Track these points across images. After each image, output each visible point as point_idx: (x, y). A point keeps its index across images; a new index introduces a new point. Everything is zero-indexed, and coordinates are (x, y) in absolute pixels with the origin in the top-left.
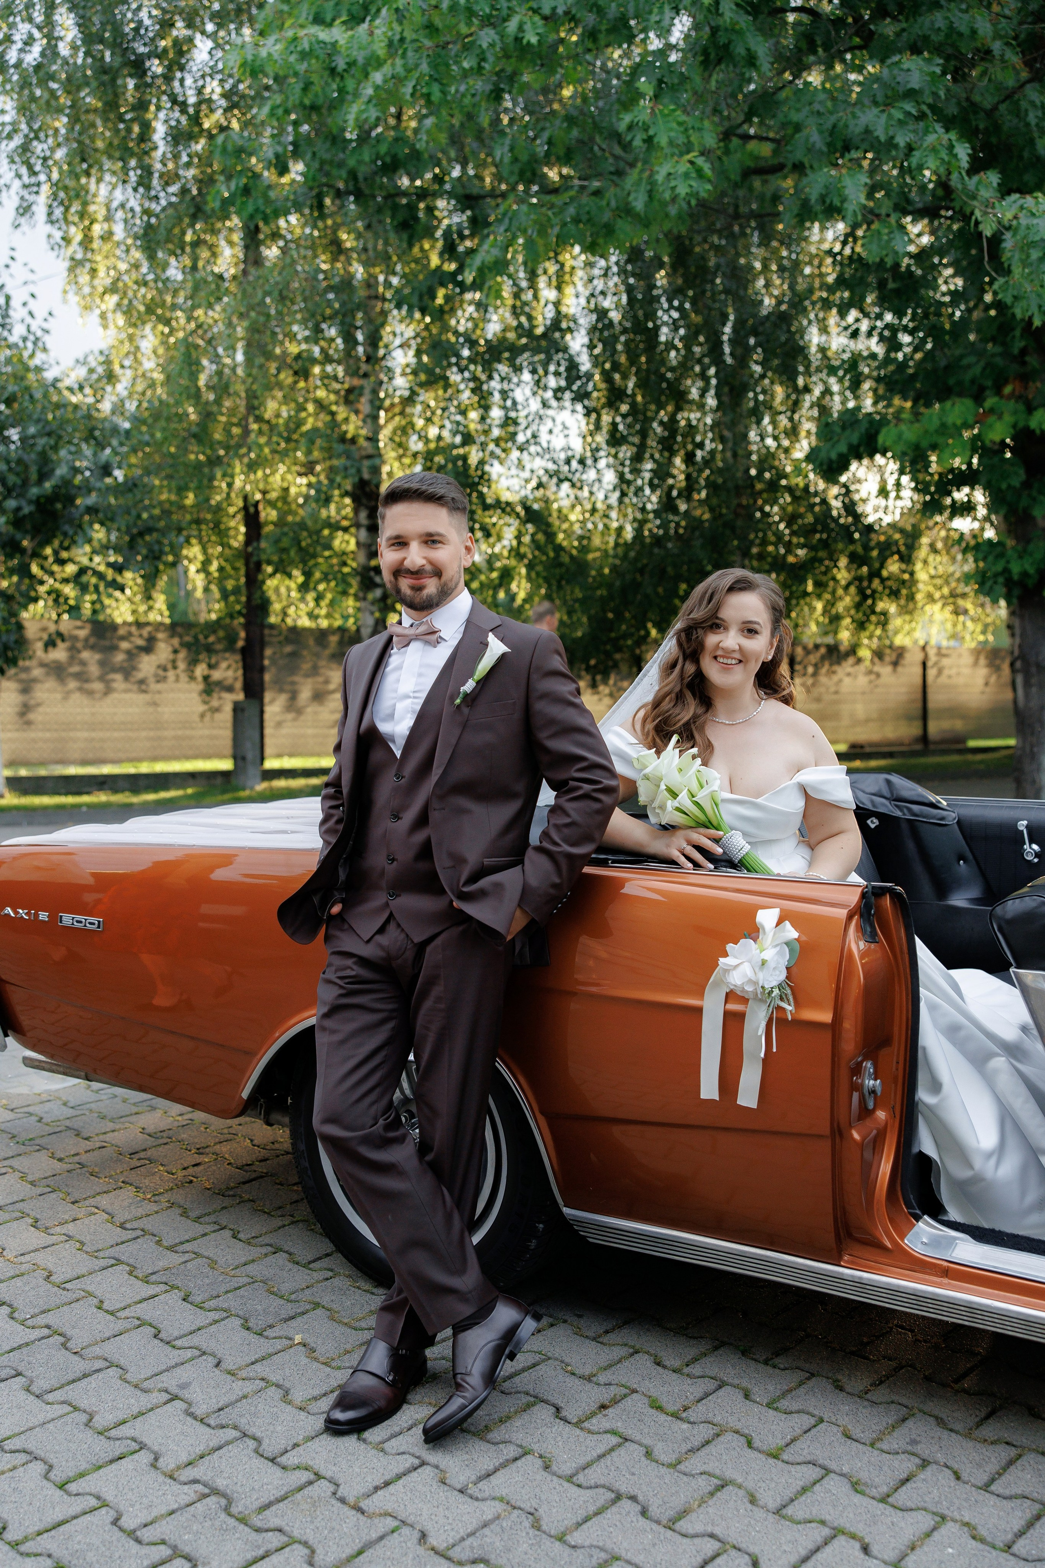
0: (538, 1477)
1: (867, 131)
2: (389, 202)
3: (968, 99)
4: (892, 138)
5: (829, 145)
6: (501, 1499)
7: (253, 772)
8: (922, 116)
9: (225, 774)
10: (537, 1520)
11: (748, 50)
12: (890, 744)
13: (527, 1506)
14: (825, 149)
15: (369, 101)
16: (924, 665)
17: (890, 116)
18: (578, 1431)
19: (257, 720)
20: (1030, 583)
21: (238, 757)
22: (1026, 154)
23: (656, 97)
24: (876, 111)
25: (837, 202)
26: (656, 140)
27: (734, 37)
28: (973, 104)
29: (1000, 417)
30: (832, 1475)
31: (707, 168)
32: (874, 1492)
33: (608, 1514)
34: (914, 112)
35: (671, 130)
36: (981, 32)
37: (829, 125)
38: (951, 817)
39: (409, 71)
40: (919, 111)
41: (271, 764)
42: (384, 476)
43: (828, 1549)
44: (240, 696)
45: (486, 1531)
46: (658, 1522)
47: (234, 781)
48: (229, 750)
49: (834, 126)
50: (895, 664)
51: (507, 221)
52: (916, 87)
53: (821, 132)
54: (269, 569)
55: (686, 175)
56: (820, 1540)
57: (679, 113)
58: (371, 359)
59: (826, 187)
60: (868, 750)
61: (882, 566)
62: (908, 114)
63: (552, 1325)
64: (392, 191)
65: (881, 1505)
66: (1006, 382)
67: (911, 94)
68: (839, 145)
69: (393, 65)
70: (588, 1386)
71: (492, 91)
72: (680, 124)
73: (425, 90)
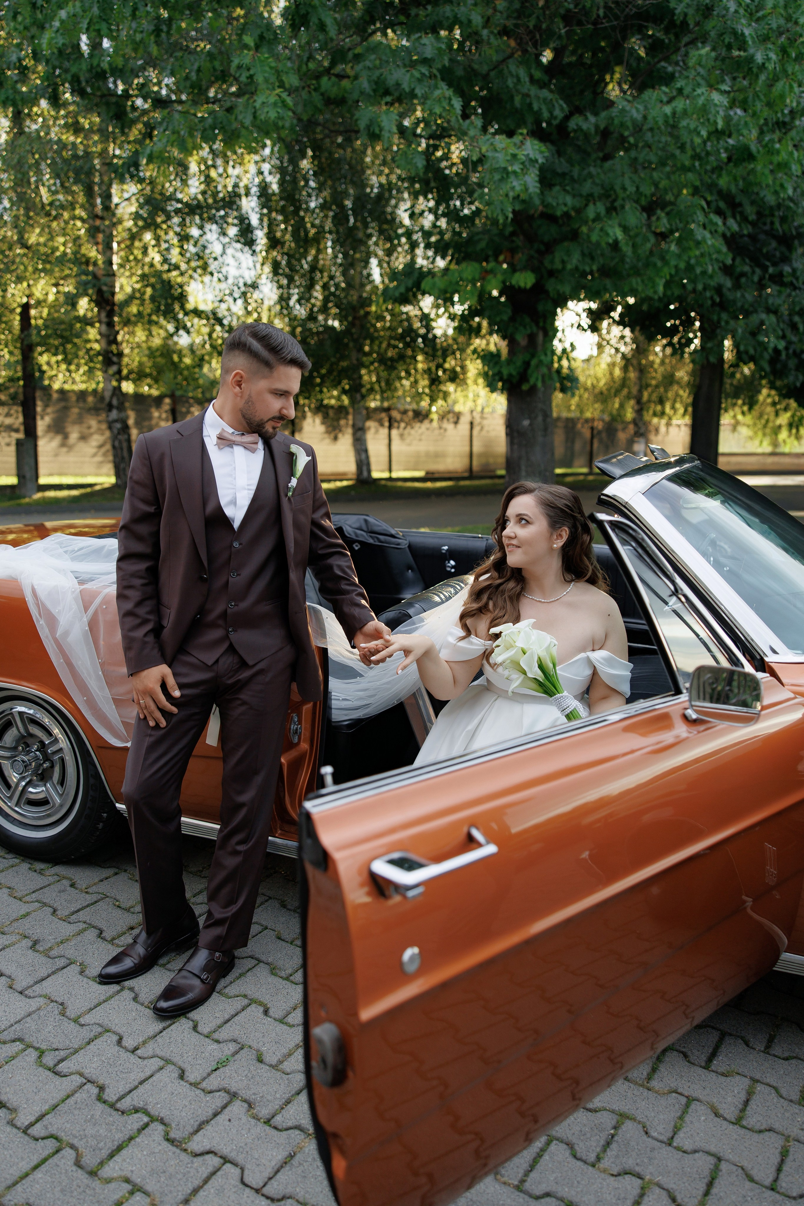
0: (75, 979)
1: (398, 85)
2: (104, 100)
3: (470, 66)
4: (413, 90)
5: (374, 91)
6: (45, 996)
7: (30, 485)
8: (432, 76)
9: (12, 487)
10: (65, 1009)
11: (320, 19)
12: (450, 472)
13: (60, 1000)
14: (372, 93)
15: (57, 31)
16: (472, 423)
17: (412, 76)
18: (110, 946)
19: (32, 452)
20: (514, 381)
21: (20, 475)
22: (508, 106)
23: (257, 47)
24: (403, 70)
25: (377, 131)
26: (255, 78)
27: (310, 10)
28: (473, 70)
29: (495, 276)
30: (261, 964)
31: (289, 101)
32: (283, 974)
33: (112, 1001)
34: (427, 73)
35: (266, 72)
36: (474, 22)
37: (375, 78)
38: (404, 544)
39: (84, 11)
40: (430, 72)
41: (42, 481)
42: (117, 289)
43: (243, 1014)
44: (21, 436)
45: (28, 1019)
46: (142, 1004)
47: (18, 492)
48: (14, 470)
49: (379, 78)
50: (456, 423)
51: (165, 124)
52: (429, 56)
53: (369, 82)
54: (39, 349)
55: (275, 104)
56: (239, 1008)
57: (271, 60)
58: (107, 208)
59: (371, 120)
60: (437, 476)
61: (445, 361)
62: (423, 74)
63: (116, 874)
64: (106, 92)
65: (285, 982)
66: (501, 253)
67: (425, 61)
68: (381, 91)
69: (74, 6)
70: (126, 914)
71: (154, 31)
72: (271, 68)
73: (97, 27)
